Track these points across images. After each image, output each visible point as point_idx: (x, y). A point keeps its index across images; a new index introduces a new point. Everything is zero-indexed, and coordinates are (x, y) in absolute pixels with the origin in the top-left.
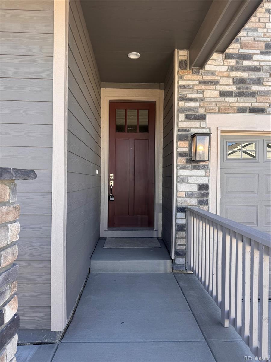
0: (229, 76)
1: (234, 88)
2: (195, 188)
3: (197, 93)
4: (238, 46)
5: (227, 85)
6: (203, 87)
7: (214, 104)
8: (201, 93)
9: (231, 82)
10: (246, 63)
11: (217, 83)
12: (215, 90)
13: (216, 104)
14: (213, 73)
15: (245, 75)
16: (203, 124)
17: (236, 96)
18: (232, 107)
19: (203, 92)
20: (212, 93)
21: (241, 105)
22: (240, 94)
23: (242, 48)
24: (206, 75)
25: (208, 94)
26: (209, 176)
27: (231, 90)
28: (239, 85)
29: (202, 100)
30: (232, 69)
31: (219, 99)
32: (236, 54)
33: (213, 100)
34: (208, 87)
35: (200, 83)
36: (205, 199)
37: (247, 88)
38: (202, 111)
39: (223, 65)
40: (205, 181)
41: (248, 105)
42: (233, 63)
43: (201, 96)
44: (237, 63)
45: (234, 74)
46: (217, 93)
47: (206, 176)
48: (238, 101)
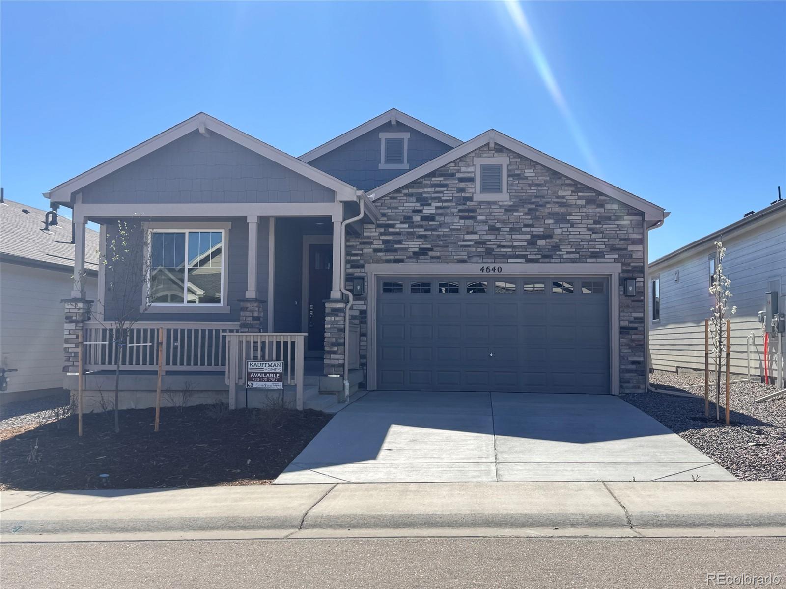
0: (380, 239)
1: (383, 247)
2: (357, 313)
3: (358, 251)
4: (385, 219)
5: (378, 244)
6: (362, 246)
7: (369, 258)
8: (360, 251)
9: (381, 242)
10: (391, 230)
11: (372, 243)
12: (370, 248)
13: (371, 257)
14: (369, 237)
15: (390, 238)
16: (363, 270)
17: (384, 251)
18: (382, 259)
19: (362, 250)
20: (368, 250)
21: (388, 258)
22: (387, 250)
23: (388, 220)
24: (364, 239)
25: (365, 251)
26: (367, 305)
27: (381, 247)
28: (386, 245)
29: (362, 255)
30: (381, 234)
31: (373, 254)
32: (384, 224)
33: (369, 255)
34: (365, 246)
35: (362, 243)
36: (364, 320)
37: (391, 246)
38: (362, 262)
39: (375, 232)
40: (364, 308)
41: (392, 257)
42: (382, 230)
43: (361, 252)
44: (385, 230)
45: (383, 237)
46: (371, 250)
47: (364, 305)
48: (385, 256)
